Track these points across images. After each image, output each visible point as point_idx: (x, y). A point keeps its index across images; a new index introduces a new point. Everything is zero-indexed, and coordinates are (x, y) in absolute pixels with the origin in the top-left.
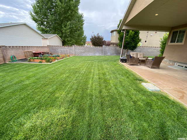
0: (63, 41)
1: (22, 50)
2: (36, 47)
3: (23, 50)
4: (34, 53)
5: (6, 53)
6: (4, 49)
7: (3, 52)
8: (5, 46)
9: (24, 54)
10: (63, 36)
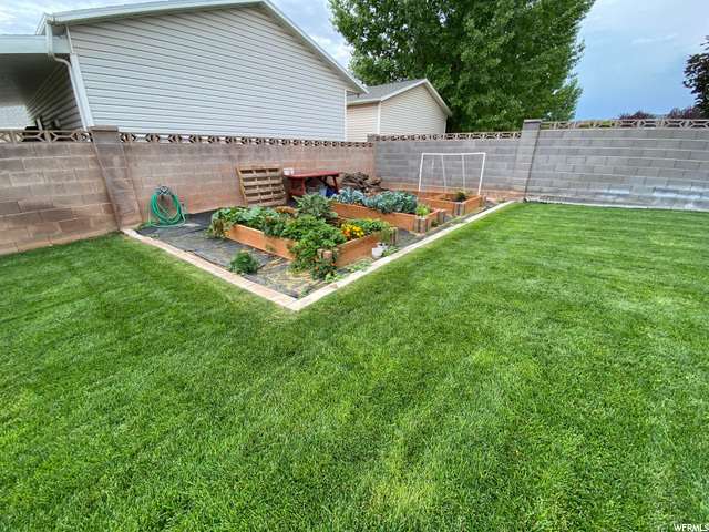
0: (451, 113)
1: (225, 162)
2: (307, 143)
3: (230, 158)
4: (290, 178)
5: (126, 176)
6: (113, 150)
7: (104, 169)
8: (114, 131)
9: (234, 181)
10: (459, 84)
